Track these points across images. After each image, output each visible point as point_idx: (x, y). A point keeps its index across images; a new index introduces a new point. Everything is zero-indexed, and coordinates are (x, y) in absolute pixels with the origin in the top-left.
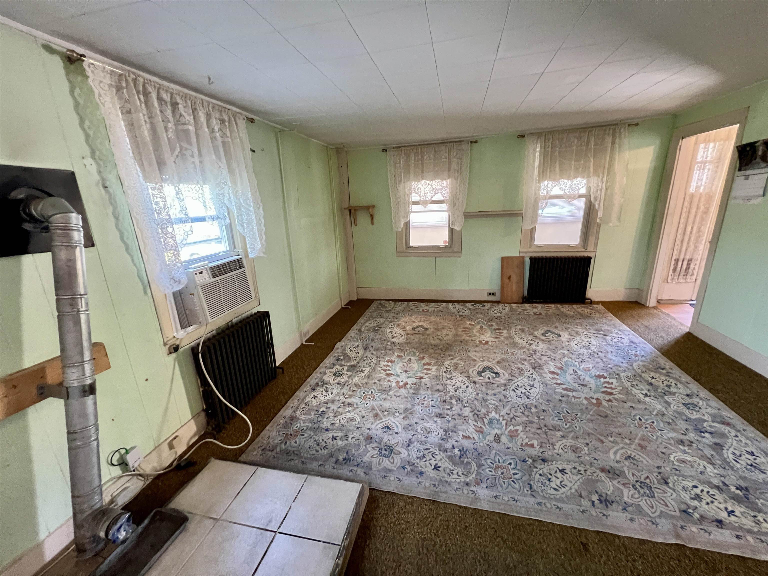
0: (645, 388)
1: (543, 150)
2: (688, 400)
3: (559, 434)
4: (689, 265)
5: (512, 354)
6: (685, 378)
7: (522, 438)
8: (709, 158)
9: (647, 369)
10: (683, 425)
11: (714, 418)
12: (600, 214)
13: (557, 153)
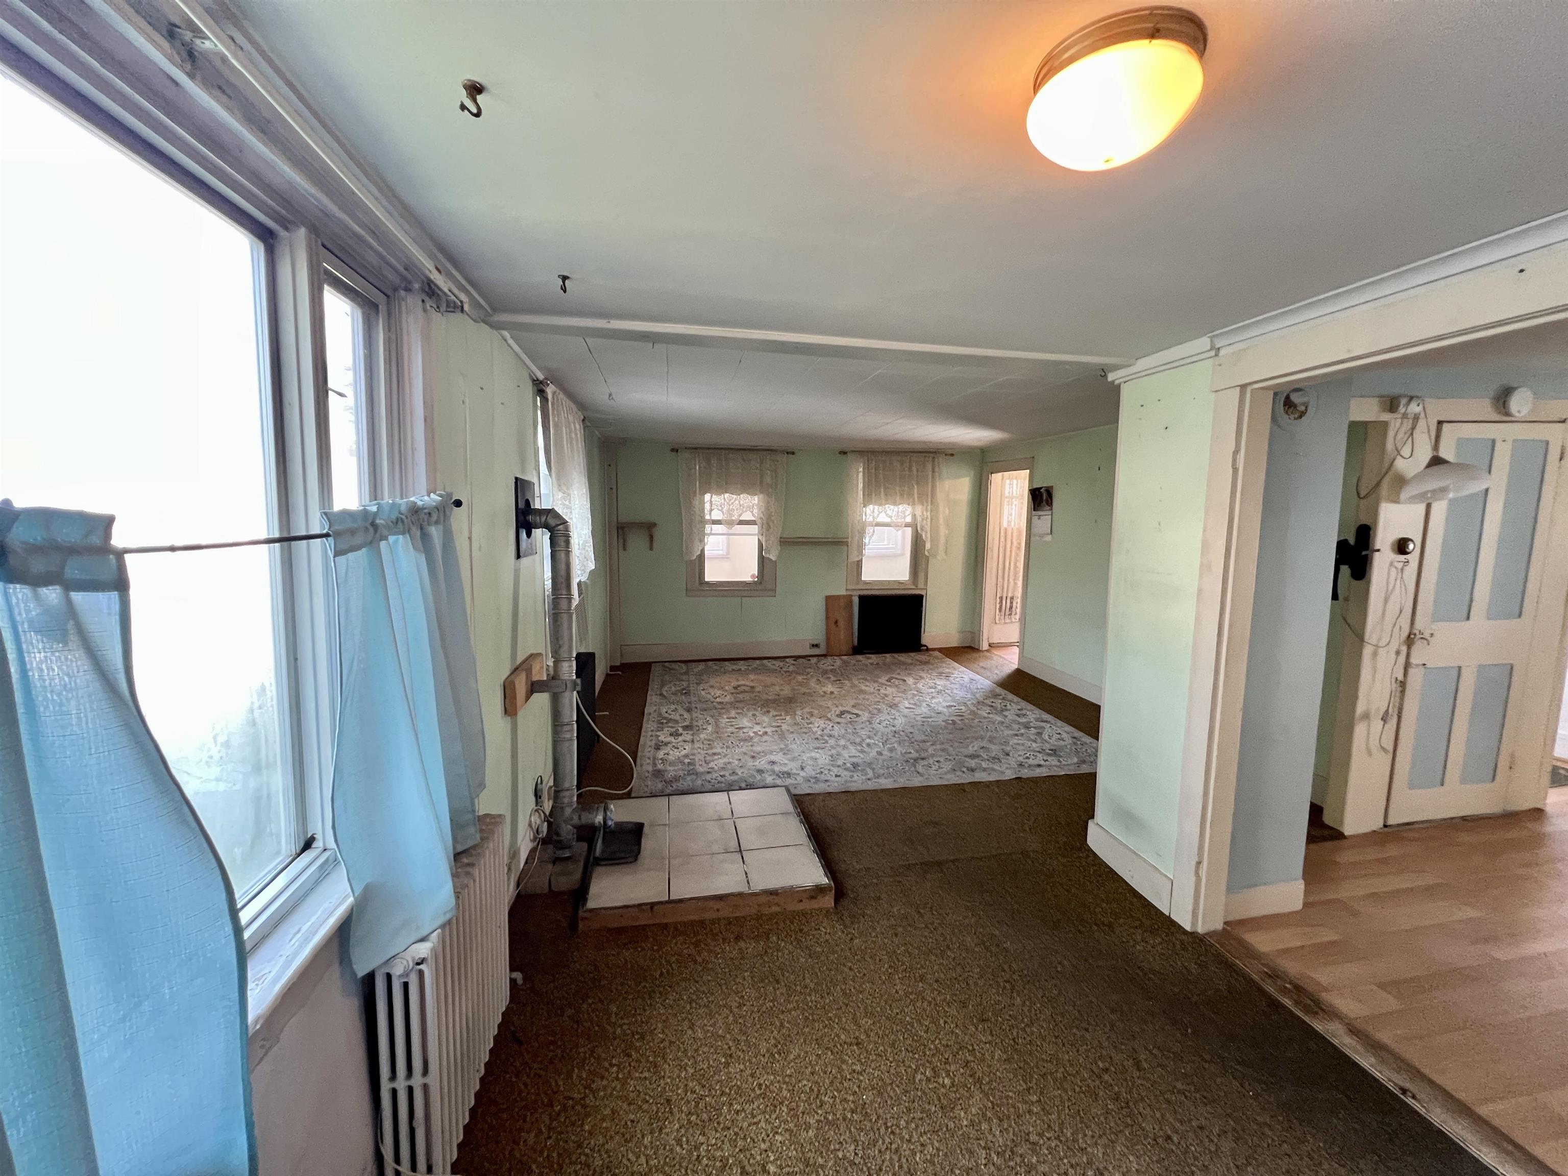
0: (988, 709)
1: (866, 471)
2: (1019, 712)
3: (928, 744)
4: (1011, 603)
5: (864, 699)
6: (1016, 699)
7: (900, 749)
8: (1014, 494)
9: (987, 697)
10: (1016, 726)
11: (1037, 720)
12: (928, 546)
13: (881, 477)
